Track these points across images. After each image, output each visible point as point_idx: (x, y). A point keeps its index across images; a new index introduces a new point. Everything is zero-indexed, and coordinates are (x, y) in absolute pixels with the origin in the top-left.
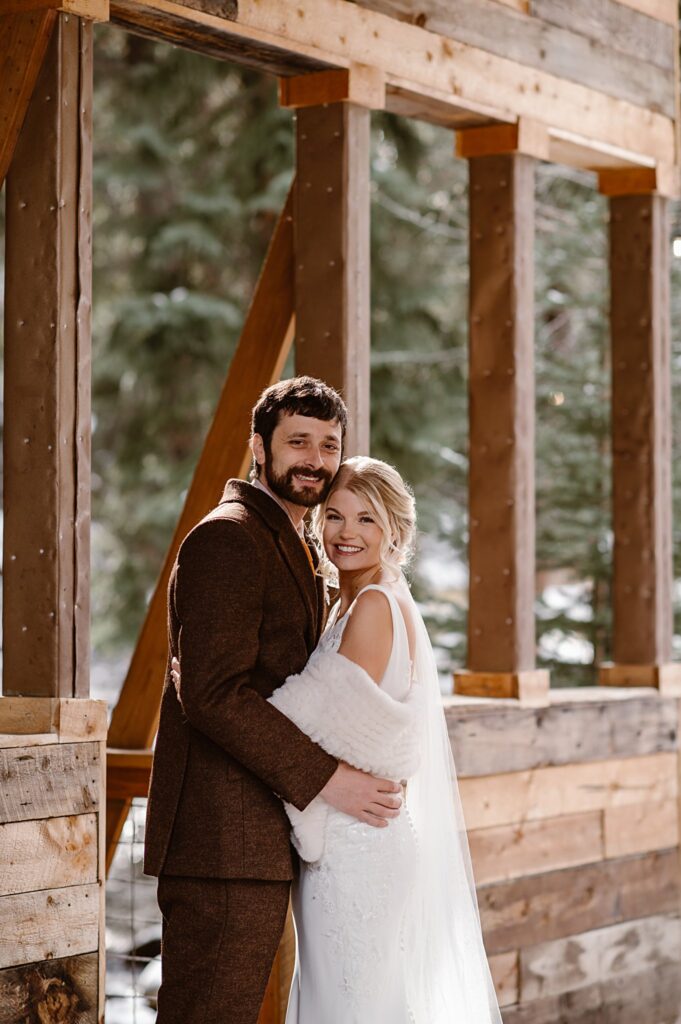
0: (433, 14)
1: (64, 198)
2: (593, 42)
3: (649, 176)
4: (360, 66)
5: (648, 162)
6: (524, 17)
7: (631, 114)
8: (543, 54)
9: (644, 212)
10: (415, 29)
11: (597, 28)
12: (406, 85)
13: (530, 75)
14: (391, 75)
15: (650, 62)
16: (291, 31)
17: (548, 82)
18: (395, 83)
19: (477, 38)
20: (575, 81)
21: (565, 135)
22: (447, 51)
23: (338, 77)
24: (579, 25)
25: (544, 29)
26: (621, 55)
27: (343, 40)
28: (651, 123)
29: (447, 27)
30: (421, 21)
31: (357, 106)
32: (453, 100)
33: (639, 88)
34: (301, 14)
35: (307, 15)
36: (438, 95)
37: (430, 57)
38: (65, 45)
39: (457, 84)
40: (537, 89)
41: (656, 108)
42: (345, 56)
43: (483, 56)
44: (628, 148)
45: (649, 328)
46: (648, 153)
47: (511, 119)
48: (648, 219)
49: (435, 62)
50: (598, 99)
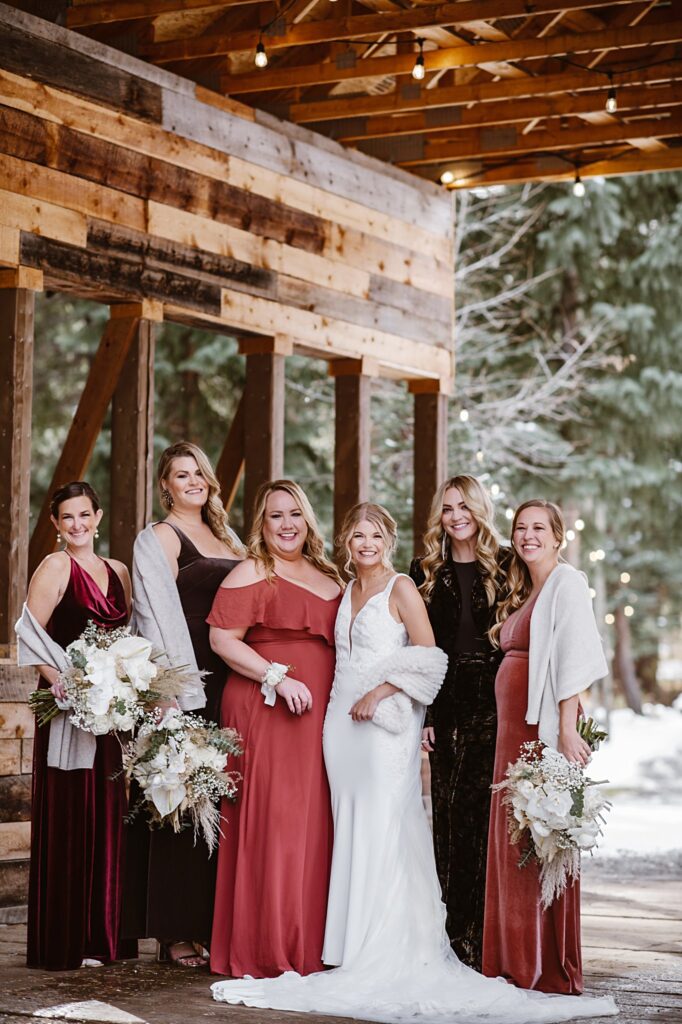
0: (318, 304)
1: (142, 407)
2: (404, 312)
3: (435, 383)
4: (280, 335)
5: (434, 376)
6: (366, 302)
7: (426, 350)
8: (376, 321)
9: (433, 403)
10: (308, 313)
11: (407, 304)
12: (303, 343)
13: (369, 333)
14: (295, 338)
15: (437, 320)
16: (246, 320)
17: (379, 335)
18: (297, 342)
19: (341, 315)
20: (394, 334)
21: (387, 364)
22: (325, 323)
23: (269, 341)
24: (397, 303)
25: (377, 307)
26: (420, 318)
27: (272, 322)
28: (437, 354)
29: (324, 310)
30: (311, 308)
31: (278, 355)
32: (328, 349)
33: (430, 335)
34: (251, 310)
35: (254, 310)
36: (319, 347)
37: (315, 327)
38: (143, 334)
39: (331, 340)
40: (373, 340)
41: (440, 345)
42: (272, 330)
43: (342, 324)
44: (424, 369)
45: (434, 468)
46: (435, 371)
47: (358, 357)
48: (435, 407)
49: (318, 330)
50: (407, 343)
